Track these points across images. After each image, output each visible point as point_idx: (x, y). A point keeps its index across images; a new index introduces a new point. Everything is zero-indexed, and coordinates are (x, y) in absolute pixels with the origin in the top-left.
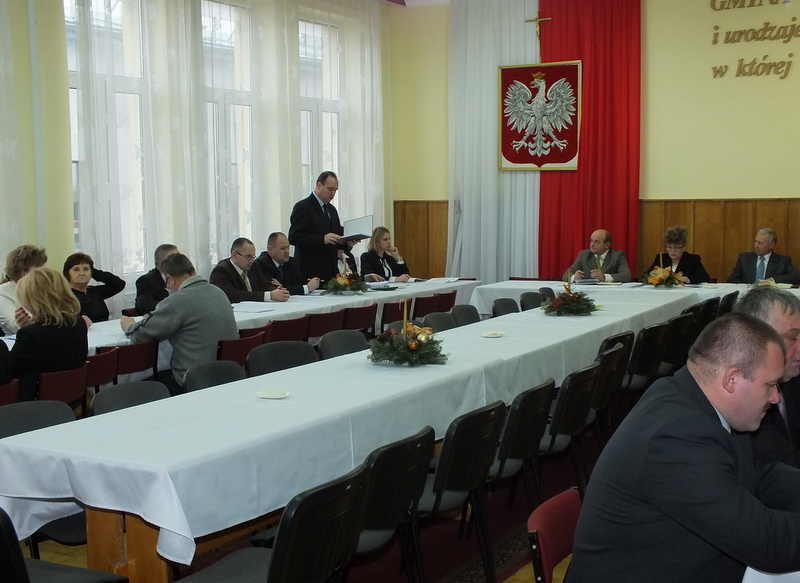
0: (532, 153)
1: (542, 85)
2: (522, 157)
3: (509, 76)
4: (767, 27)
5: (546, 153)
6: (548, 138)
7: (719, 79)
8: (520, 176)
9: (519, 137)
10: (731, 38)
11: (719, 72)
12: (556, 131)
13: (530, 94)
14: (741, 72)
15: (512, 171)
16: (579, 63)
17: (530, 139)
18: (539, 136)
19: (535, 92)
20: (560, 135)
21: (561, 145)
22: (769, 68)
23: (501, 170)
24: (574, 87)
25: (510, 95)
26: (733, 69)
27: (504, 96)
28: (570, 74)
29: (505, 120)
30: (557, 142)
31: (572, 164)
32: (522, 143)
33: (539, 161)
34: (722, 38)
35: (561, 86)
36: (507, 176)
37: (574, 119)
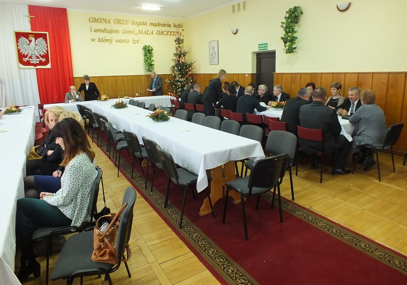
0: (32, 62)
1: (33, 39)
2: (28, 63)
3: (19, 35)
4: (105, 29)
5: (38, 62)
6: (38, 58)
7: (93, 42)
8: (28, 70)
9: (26, 57)
10: (96, 31)
11: (93, 40)
12: (40, 55)
13: (28, 42)
14: (99, 41)
15: (23, 69)
16: (47, 33)
17: (30, 57)
18: (34, 57)
19: (30, 41)
20: (43, 57)
21: (43, 60)
22: (106, 40)
23: (19, 68)
24: (46, 41)
25: (19, 41)
26: (97, 40)
27: (17, 42)
28: (44, 36)
29: (19, 51)
30: (42, 59)
31: (49, 66)
32: (27, 59)
33: (35, 65)
34: (93, 30)
35: (40, 40)
36: (22, 70)
37: (47, 51)
